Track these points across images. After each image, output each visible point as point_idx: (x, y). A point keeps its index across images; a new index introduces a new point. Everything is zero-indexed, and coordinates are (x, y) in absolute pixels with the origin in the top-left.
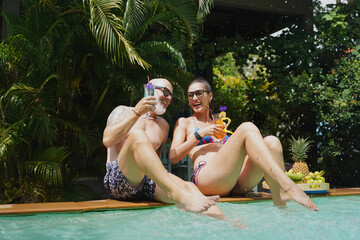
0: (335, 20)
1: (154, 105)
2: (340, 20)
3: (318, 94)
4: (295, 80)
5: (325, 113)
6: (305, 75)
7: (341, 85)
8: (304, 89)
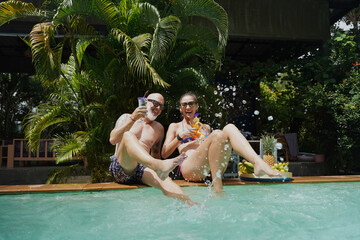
0: (345, 40)
1: (145, 112)
2: (349, 40)
3: (332, 100)
4: (311, 90)
5: (338, 115)
6: (320, 85)
7: (351, 92)
8: (320, 96)
